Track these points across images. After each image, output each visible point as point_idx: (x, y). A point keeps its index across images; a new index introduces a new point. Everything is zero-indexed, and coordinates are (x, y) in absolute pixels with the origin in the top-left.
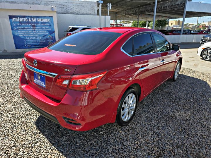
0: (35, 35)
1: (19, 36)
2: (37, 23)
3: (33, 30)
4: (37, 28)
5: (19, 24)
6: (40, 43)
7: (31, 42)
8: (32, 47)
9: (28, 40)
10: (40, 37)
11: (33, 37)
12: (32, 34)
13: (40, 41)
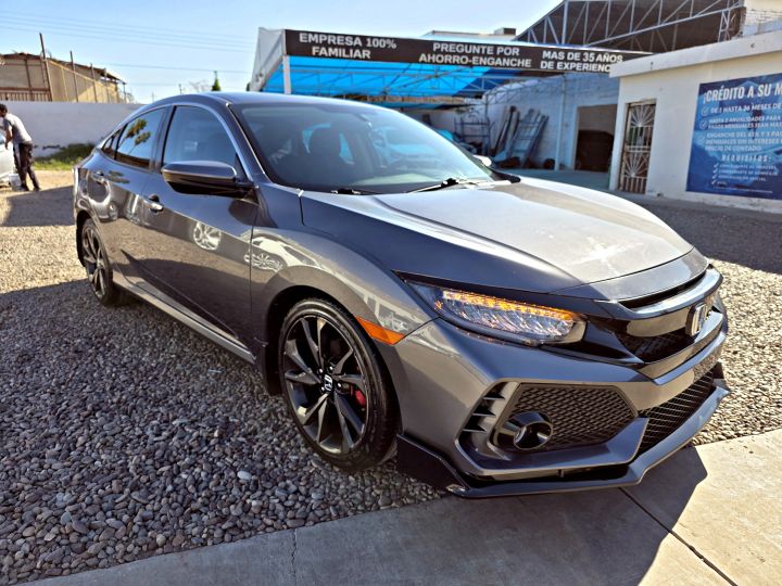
0: (750, 149)
1: (708, 148)
2: (772, 99)
3: (749, 129)
4: (765, 121)
5: (714, 110)
6: (756, 179)
7: (729, 172)
8: (730, 189)
9: (724, 166)
10: (763, 155)
11: (742, 153)
12: (744, 145)
13: (763, 170)
